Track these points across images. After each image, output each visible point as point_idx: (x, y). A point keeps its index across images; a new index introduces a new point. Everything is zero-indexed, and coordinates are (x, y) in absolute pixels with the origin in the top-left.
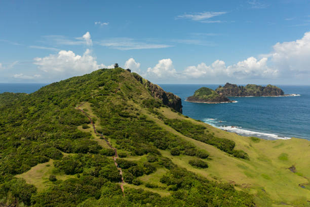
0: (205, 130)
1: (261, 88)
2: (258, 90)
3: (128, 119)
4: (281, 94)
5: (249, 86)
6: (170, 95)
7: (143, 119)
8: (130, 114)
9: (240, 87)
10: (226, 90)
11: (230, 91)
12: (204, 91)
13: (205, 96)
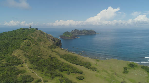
0: (78, 58)
1: (88, 31)
2: (87, 32)
3: (43, 57)
4: (95, 33)
5: (83, 30)
6: (56, 39)
7: (50, 57)
8: (43, 55)
9: (80, 31)
10: (75, 32)
11: (77, 33)
12: (67, 33)
13: (67, 35)
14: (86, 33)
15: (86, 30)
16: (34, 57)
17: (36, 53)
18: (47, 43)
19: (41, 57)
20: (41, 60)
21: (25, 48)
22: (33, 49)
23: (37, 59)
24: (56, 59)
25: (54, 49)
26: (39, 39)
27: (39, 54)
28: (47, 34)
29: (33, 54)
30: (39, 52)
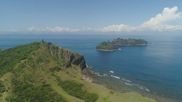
1: (136, 40)
2: (134, 41)
3: (34, 84)
4: (146, 44)
5: (130, 39)
6: (76, 54)
7: (44, 83)
8: (35, 81)
9: (125, 40)
10: (117, 42)
11: (120, 42)
12: (105, 44)
13: (104, 47)
14: (133, 43)
15: (134, 40)
16: (23, 83)
17: (27, 77)
18: (49, 64)
19: (32, 83)
20: (29, 88)
21: (17, 71)
22: (25, 73)
23: (25, 86)
24: (50, 87)
25: (57, 72)
26: (40, 59)
27: (31, 79)
28: (62, 49)
29: (23, 79)
30: (32, 77)
